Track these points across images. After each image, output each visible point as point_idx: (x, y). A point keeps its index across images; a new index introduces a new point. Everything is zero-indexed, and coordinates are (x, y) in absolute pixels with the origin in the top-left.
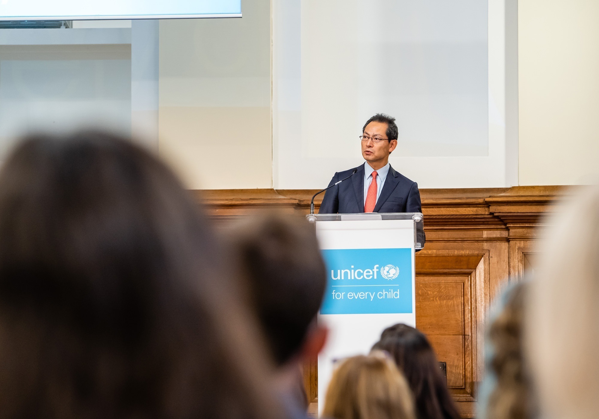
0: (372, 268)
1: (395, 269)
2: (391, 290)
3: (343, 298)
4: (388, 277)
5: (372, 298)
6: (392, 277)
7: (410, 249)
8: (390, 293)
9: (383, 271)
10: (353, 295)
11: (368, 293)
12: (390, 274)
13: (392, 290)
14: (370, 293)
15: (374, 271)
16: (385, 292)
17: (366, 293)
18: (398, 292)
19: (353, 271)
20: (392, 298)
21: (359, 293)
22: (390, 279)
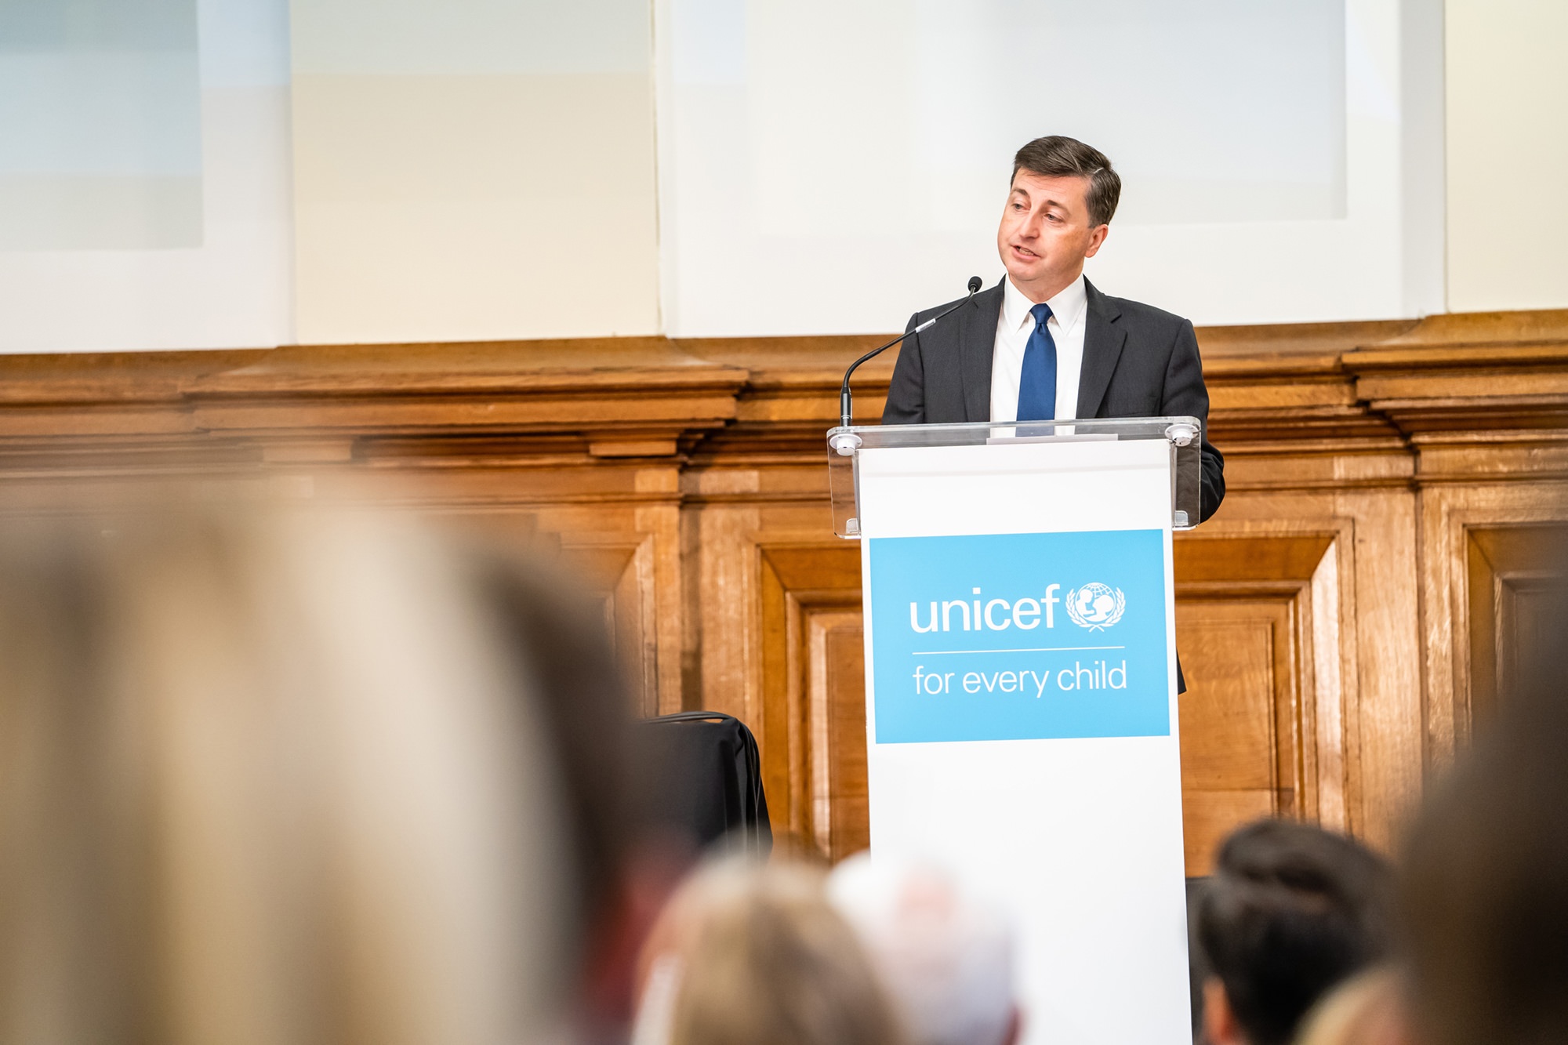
0: (1039, 595)
1: (1111, 595)
2: (1100, 664)
3: (947, 691)
4: (1089, 622)
5: (1041, 688)
6: (1104, 622)
7: (1160, 531)
8: (1097, 671)
9: (1074, 603)
10: (979, 681)
11: (1028, 672)
12: (1095, 613)
13: (1103, 663)
14: (1033, 673)
15: (1045, 604)
16: (1080, 669)
17: (1022, 674)
18: (1121, 668)
19: (977, 604)
20: (1104, 687)
21: (997, 674)
22: (1097, 626)
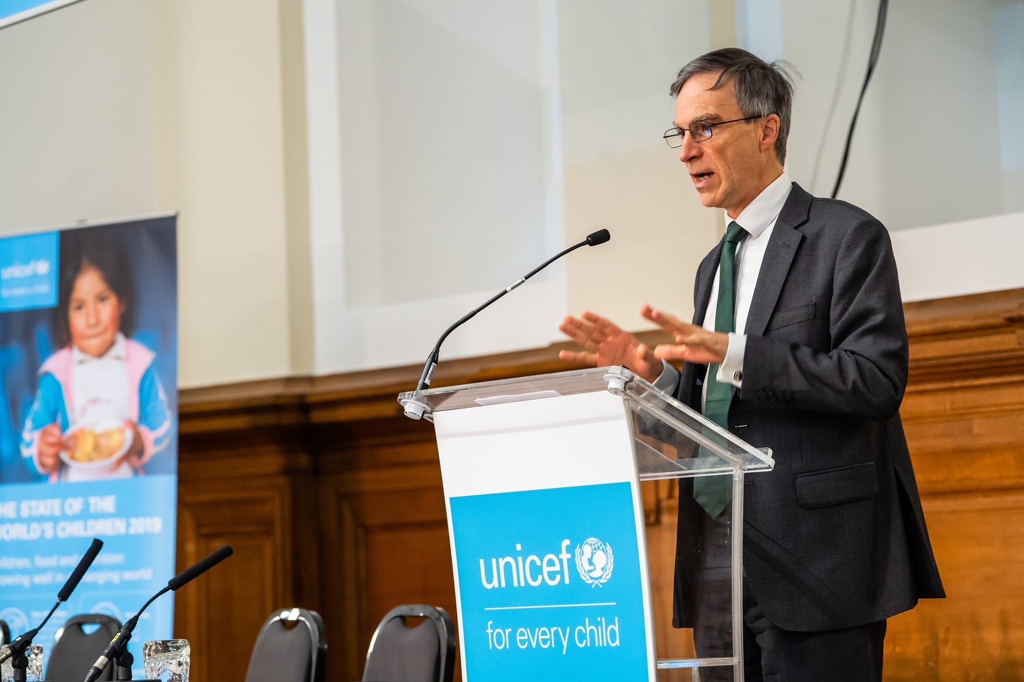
0: (557, 552)
1: (603, 550)
2: (601, 620)
3: (508, 647)
4: (592, 578)
5: (565, 644)
6: (600, 578)
7: (629, 483)
8: (600, 627)
9: (580, 559)
10: (526, 638)
11: (555, 628)
12: (595, 569)
13: (603, 619)
14: (559, 629)
15: (562, 559)
16: (589, 626)
17: (553, 630)
18: (615, 625)
19: (520, 559)
20: (605, 645)
21: (537, 629)
22: (596, 582)
